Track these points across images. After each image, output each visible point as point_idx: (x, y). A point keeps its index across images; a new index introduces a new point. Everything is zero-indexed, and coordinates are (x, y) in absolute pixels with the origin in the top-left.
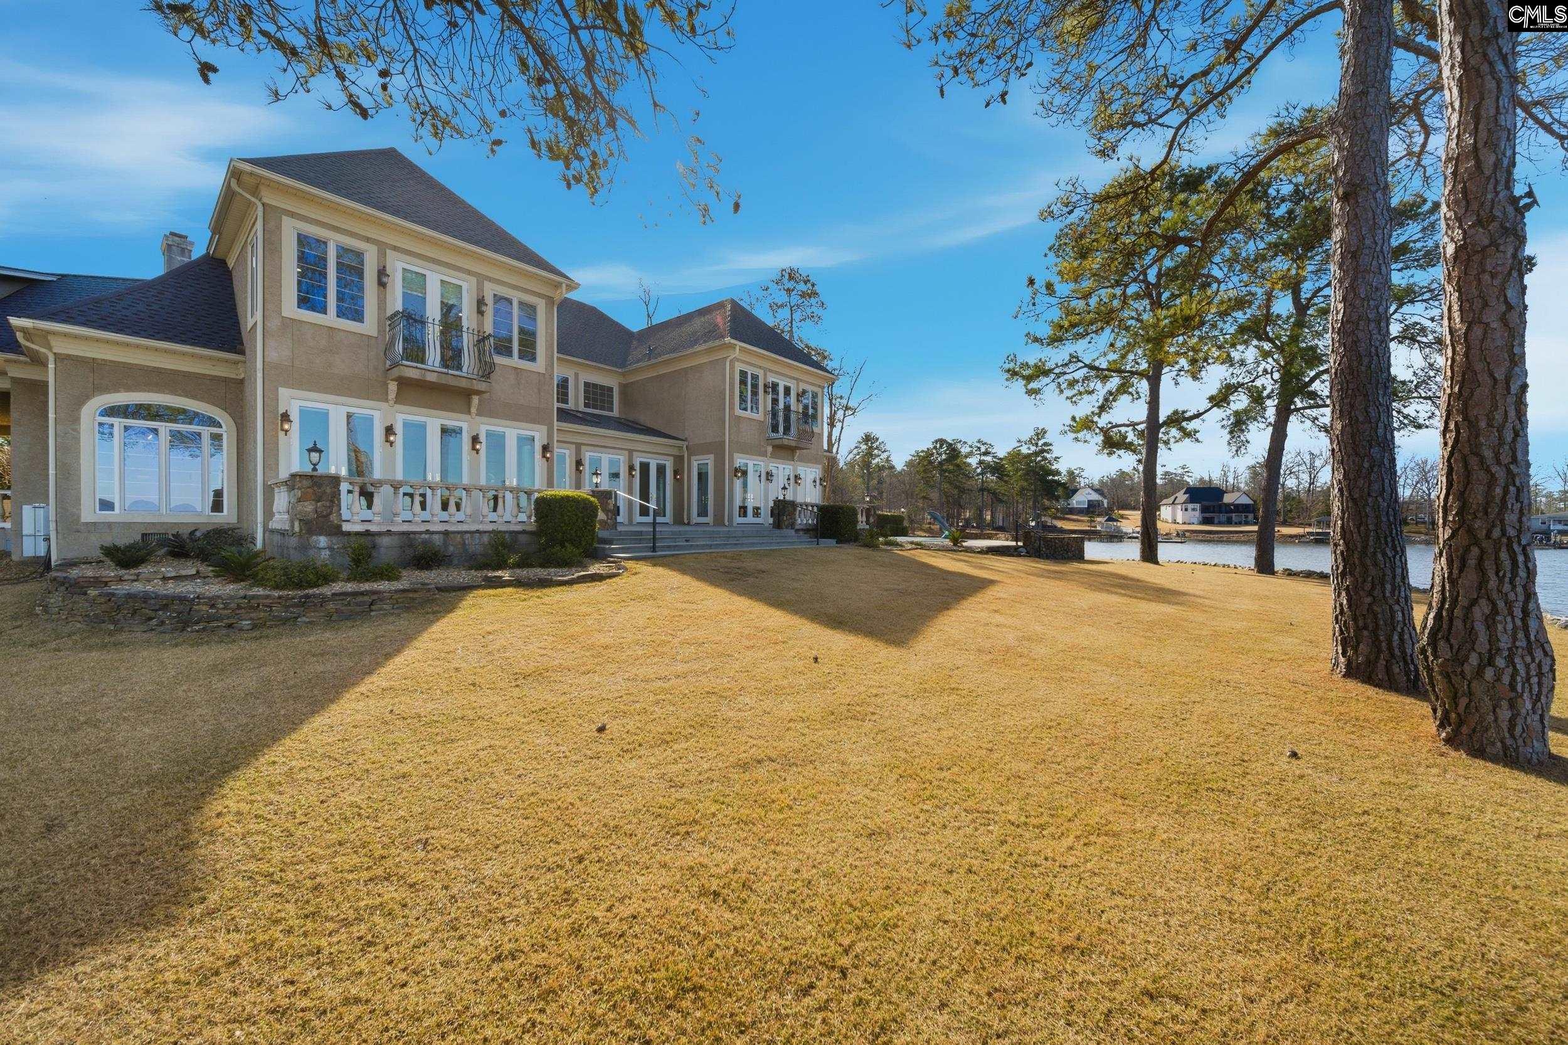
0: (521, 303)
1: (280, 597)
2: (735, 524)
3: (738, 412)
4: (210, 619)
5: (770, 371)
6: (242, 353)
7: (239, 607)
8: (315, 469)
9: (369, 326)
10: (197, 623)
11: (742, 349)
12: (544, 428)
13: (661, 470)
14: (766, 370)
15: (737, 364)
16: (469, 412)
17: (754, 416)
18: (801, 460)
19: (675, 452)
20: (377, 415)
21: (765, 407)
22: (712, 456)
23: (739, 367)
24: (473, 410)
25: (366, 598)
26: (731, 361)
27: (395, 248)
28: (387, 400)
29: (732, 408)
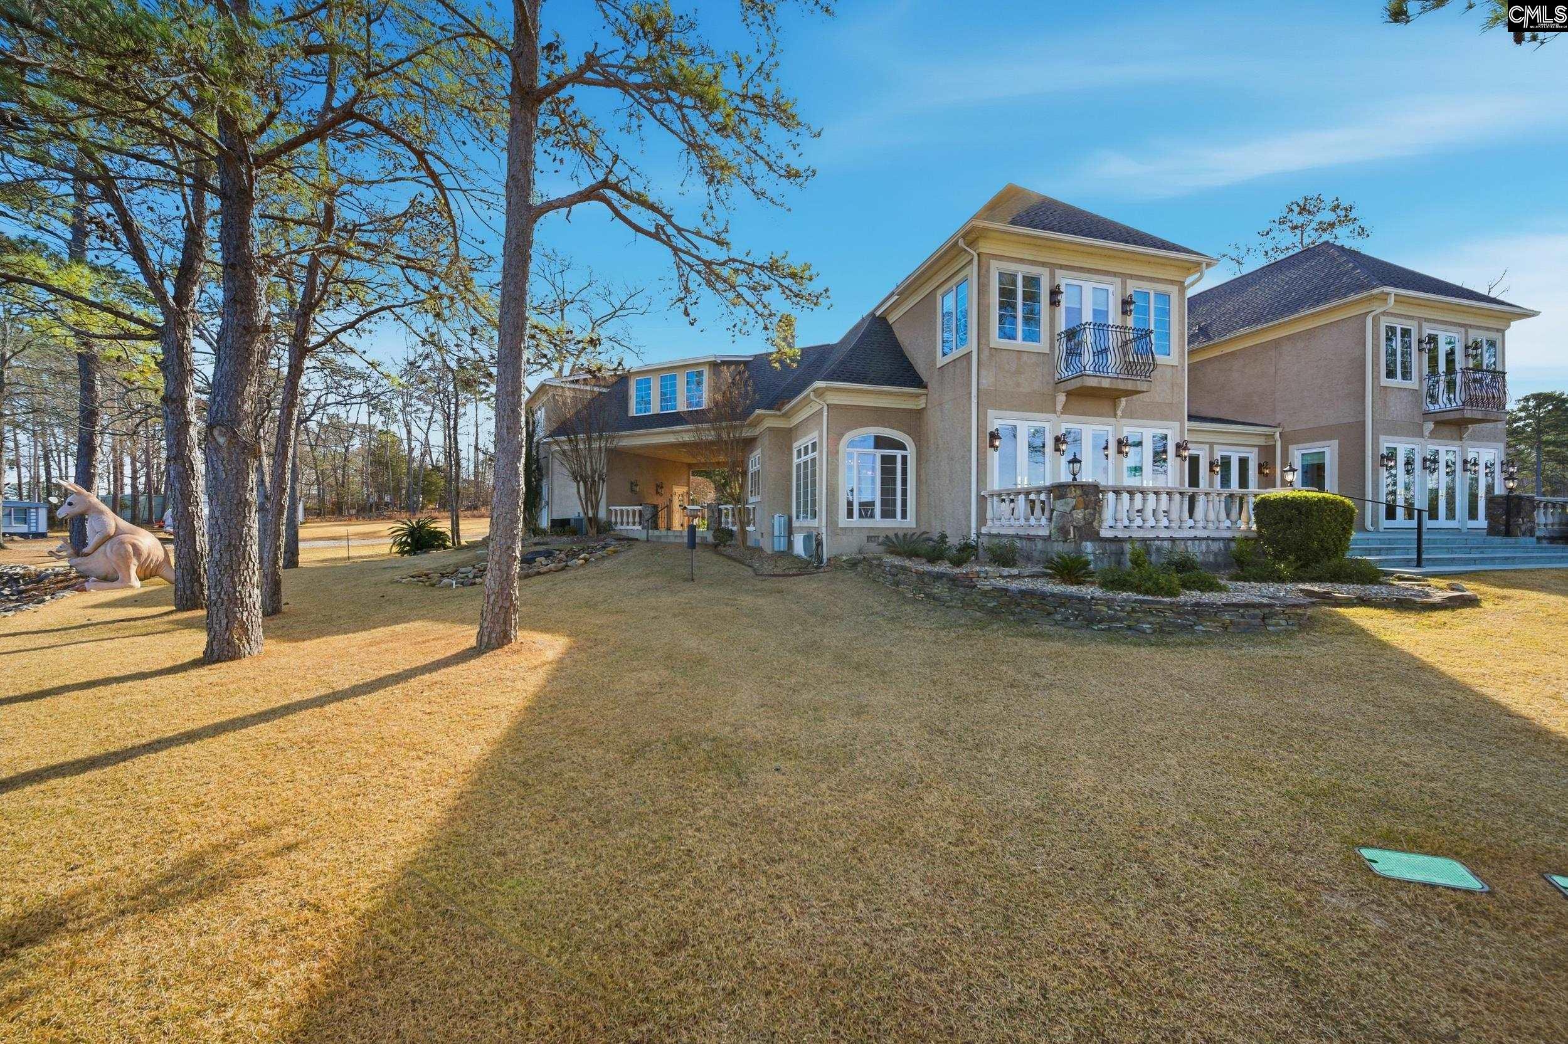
0: (1156, 294)
1: (1171, 604)
2: (1381, 529)
3: (1385, 381)
4: (1112, 619)
5: (1427, 320)
6: (925, 387)
7: (1134, 610)
8: (1074, 479)
9: (1043, 346)
10: (1100, 622)
11: (1399, 299)
12: (1177, 424)
13: (1243, 462)
14: (1421, 320)
15: (1382, 318)
16: (1115, 416)
17: (1407, 384)
18: (1472, 438)
19: (1262, 441)
20: (1047, 425)
21: (1420, 371)
22: (1335, 443)
23: (1385, 322)
24: (1119, 413)
25: (1257, 611)
26: (1374, 317)
27: (1062, 267)
28: (1055, 412)
29: (1376, 377)
